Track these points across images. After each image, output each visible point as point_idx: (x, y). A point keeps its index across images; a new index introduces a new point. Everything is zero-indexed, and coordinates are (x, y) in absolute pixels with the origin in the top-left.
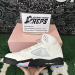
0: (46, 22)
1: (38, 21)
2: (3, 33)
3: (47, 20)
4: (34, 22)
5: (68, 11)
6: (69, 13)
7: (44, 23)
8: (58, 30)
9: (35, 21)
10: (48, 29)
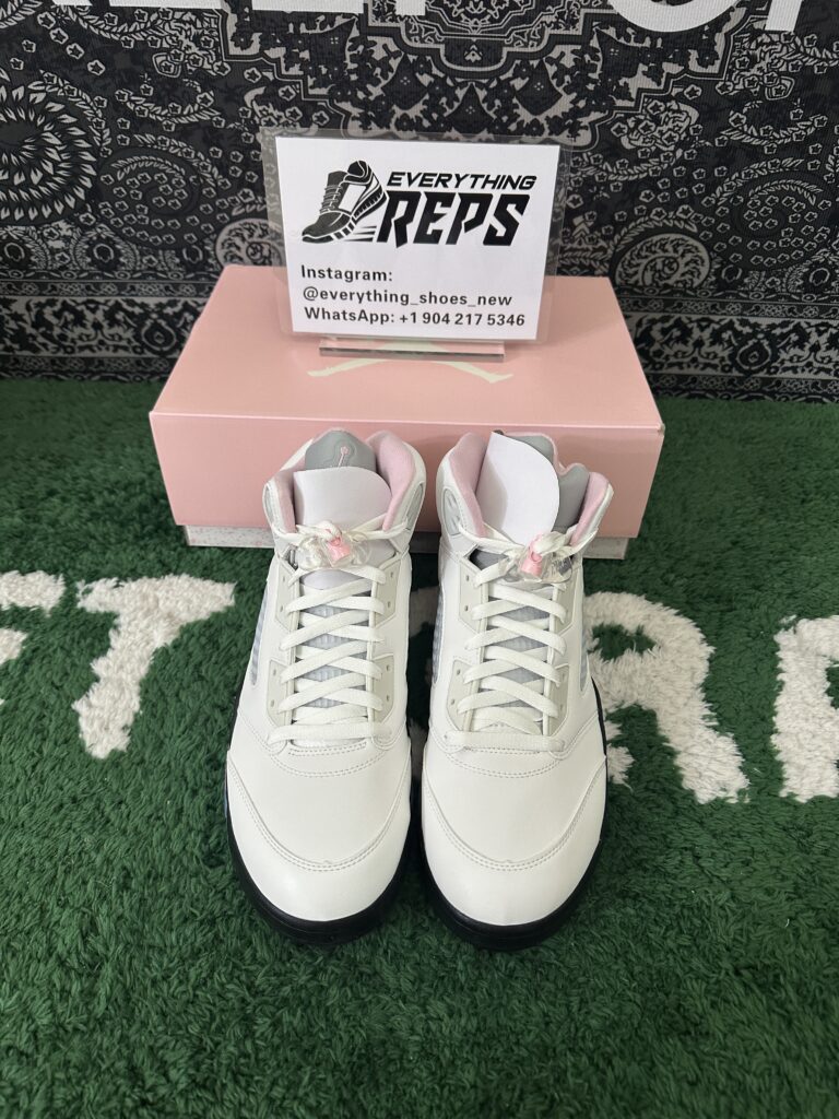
2: (91, 368)
4: (394, 230)
5: (741, 130)
6: (754, 154)
8: (642, 341)
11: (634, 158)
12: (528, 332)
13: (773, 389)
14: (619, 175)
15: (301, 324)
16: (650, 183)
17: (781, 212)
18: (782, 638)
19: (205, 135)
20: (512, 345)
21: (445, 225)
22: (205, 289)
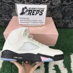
0: (42, 13)
1: (33, 12)
3: (43, 11)
4: (30, 14)
5: (65, 3)
6: (66, 5)
7: (40, 15)
9: (31, 12)
10: (44, 21)
11: (54, 6)
12: (44, 24)
13: (68, 27)
14: (53, 7)
15: (20, 23)
16: (56, 8)
17: (69, 11)
18: (71, 56)
19: (10, 3)
20: (42, 25)
21: (35, 13)
22: (11, 19)
